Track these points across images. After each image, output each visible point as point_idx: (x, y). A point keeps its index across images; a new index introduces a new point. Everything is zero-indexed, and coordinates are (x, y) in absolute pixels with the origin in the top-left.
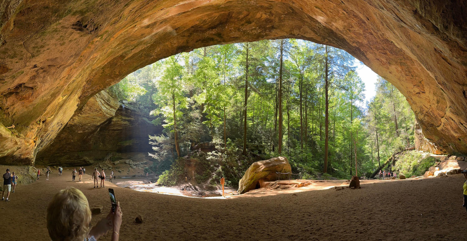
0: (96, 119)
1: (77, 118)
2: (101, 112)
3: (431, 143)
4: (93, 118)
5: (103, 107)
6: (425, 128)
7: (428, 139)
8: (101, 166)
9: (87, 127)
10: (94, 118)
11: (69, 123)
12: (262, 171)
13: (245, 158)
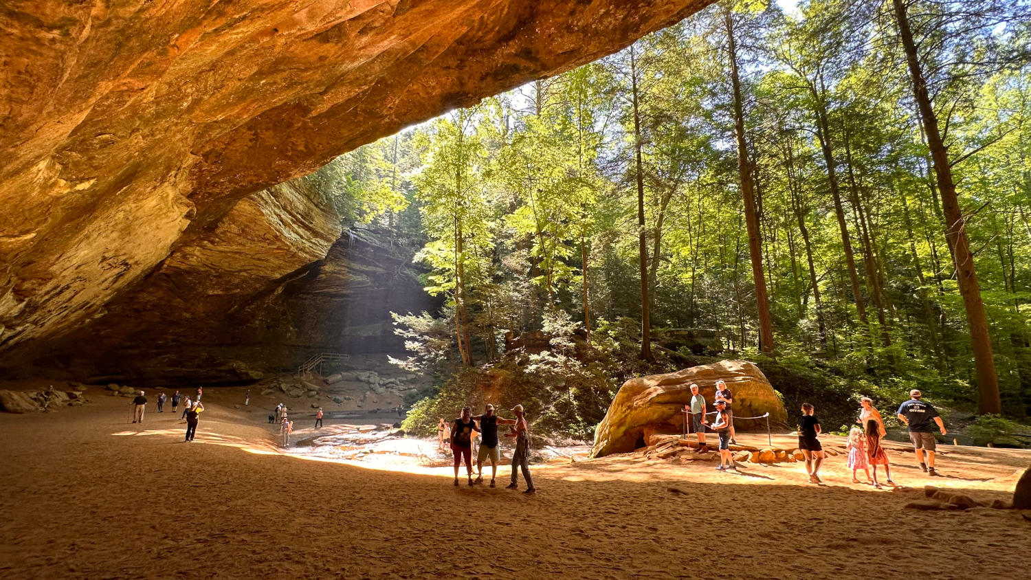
0: (267, 261)
1: (197, 253)
2: (279, 244)
4: (256, 257)
5: (285, 232)
8: (284, 387)
9: (237, 281)
10: (259, 259)
11: (167, 262)
12: (647, 405)
13: (647, 368)
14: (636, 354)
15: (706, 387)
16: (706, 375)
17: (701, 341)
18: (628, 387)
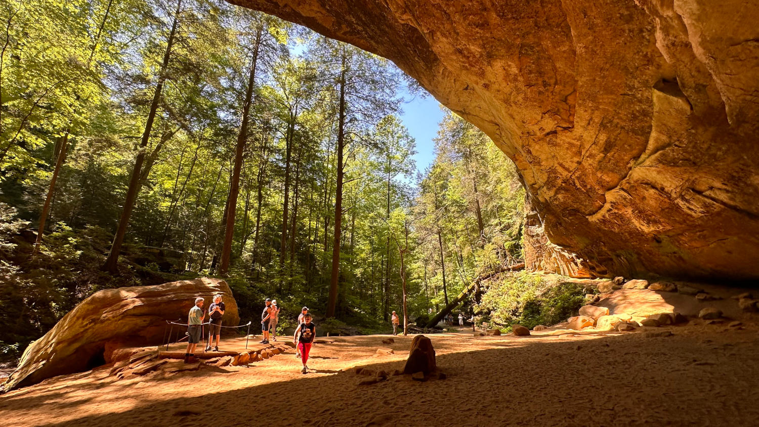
3: (566, 254)
6: (554, 220)
7: (559, 245)
12: (120, 317)
13: (108, 280)
14: (97, 265)
15: (186, 300)
16: (188, 289)
17: (169, 260)
18: (98, 298)
